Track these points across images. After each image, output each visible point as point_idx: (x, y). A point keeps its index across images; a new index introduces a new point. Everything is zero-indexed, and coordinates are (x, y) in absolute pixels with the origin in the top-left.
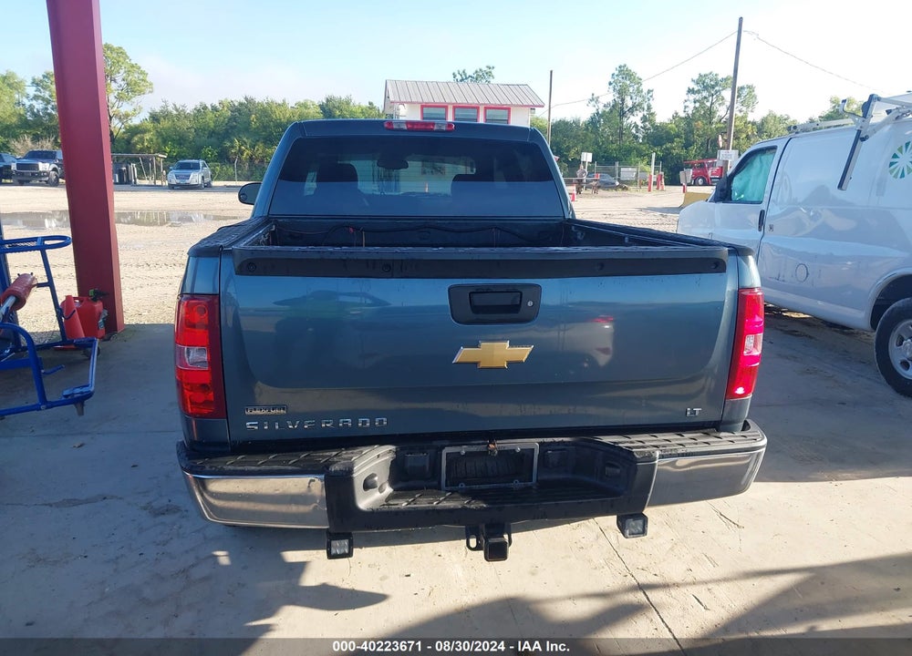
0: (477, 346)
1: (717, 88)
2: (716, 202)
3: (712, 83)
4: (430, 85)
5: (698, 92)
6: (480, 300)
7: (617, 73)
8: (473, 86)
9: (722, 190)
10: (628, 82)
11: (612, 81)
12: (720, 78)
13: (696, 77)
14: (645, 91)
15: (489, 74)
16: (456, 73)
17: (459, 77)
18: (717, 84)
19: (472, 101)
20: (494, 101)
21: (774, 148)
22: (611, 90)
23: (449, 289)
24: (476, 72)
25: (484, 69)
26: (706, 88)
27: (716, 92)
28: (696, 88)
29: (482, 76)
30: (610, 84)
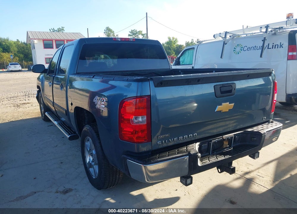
0: (221, 105)
1: (137, 34)
2: (175, 65)
3: (135, 33)
4: (45, 33)
5: (132, 35)
6: (224, 89)
7: (106, 29)
8: (58, 33)
9: (177, 62)
10: (110, 32)
11: (105, 32)
12: (137, 31)
13: (130, 31)
14: (116, 35)
15: (63, 30)
16: (51, 29)
17: (52, 31)
18: (137, 33)
19: (62, 38)
20: (70, 38)
21: (194, 48)
22: (105, 35)
23: (214, 86)
24: (58, 29)
25: (61, 28)
26: (134, 34)
27: (137, 35)
28: (131, 34)
29: (60, 30)
30: (104, 33)
